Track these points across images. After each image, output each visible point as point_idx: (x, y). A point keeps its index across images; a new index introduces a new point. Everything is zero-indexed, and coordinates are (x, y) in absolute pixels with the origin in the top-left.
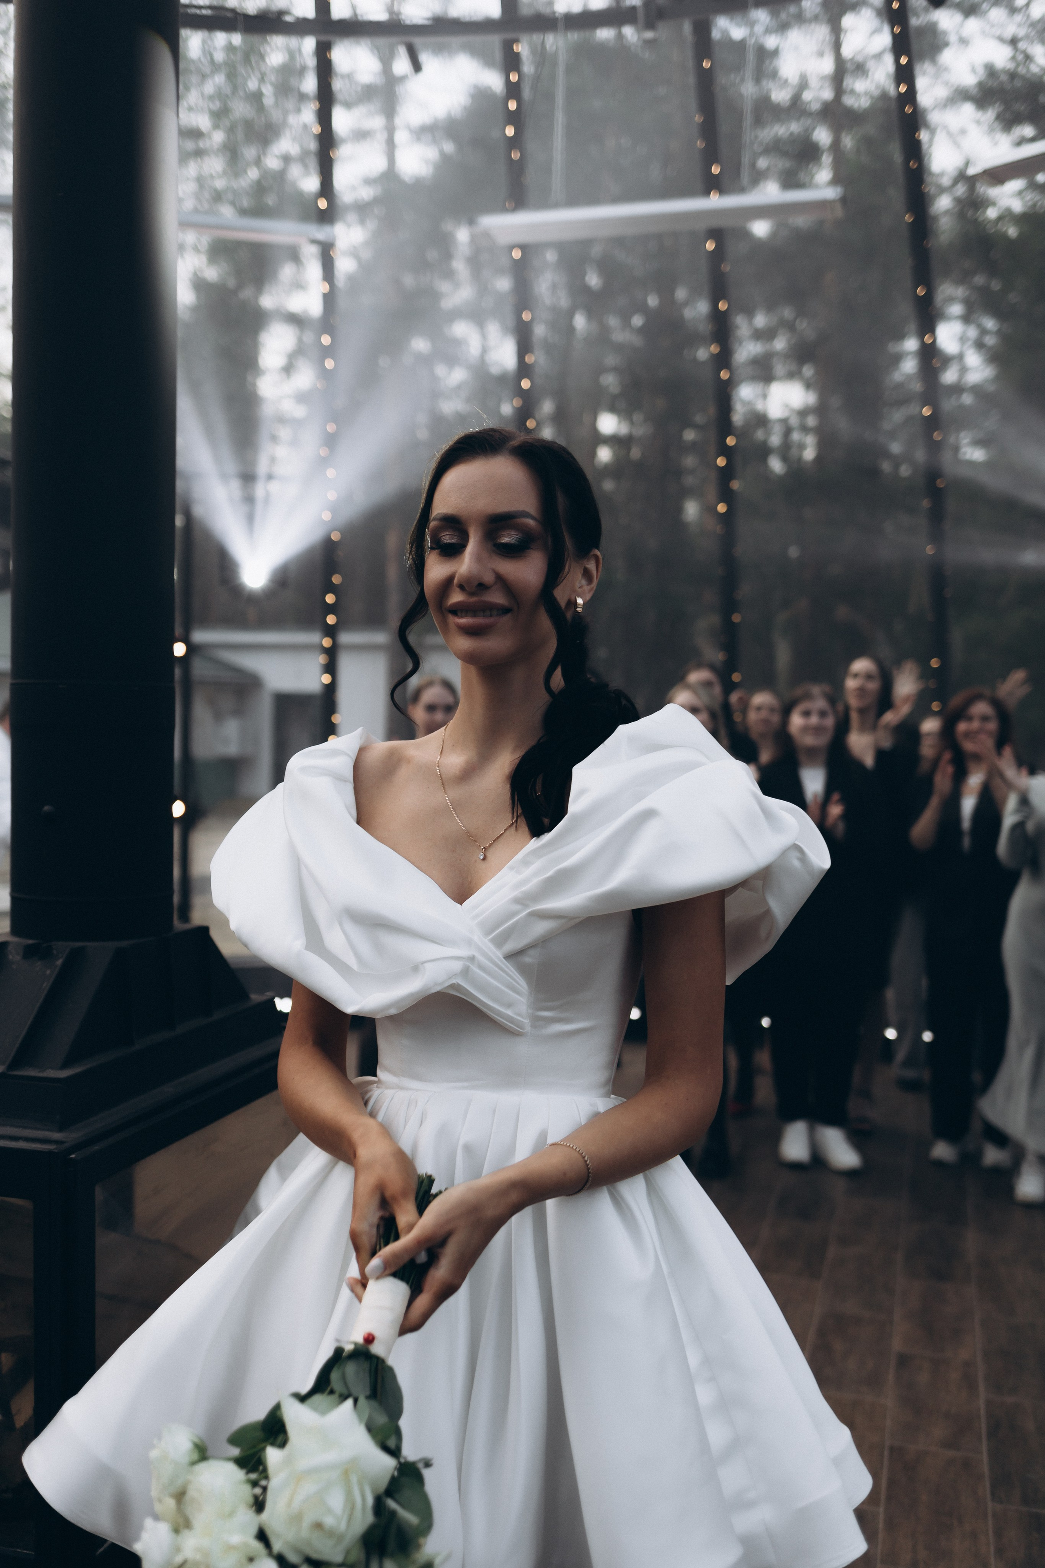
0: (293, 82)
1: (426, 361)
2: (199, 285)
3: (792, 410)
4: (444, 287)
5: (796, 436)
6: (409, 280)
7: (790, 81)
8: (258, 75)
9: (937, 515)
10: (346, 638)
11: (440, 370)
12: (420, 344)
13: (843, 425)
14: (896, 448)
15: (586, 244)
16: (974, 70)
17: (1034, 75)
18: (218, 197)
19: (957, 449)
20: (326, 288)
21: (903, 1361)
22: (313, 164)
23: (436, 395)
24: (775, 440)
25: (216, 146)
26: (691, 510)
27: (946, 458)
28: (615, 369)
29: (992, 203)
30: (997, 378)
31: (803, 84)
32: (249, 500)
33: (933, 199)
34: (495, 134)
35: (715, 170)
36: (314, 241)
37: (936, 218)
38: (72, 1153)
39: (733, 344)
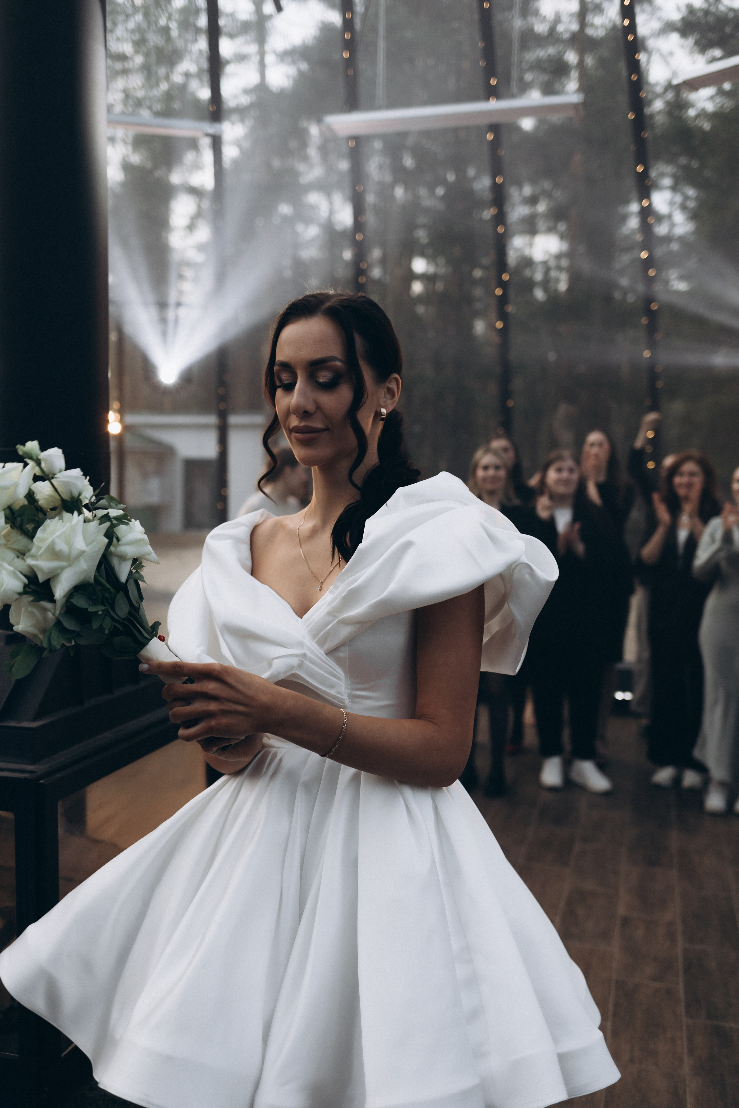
0: (191, 20)
1: (289, 221)
2: (127, 167)
3: (550, 255)
4: (301, 167)
5: (553, 274)
6: (276, 163)
7: (547, 17)
8: (167, 15)
9: (652, 329)
10: (232, 419)
11: (300, 228)
12: (285, 209)
13: (587, 266)
14: (624, 282)
15: (403, 135)
16: (678, 9)
17: (722, 12)
18: (139, 103)
19: (667, 282)
21: (626, 922)
22: (206, 77)
23: (297, 245)
24: (539, 276)
25: (136, 66)
26: (480, 327)
27: (658, 288)
28: (424, 226)
29: (692, 105)
30: (697, 231)
31: (557, 20)
32: (163, 320)
33: (650, 103)
34: (336, 57)
35: (493, 82)
36: (207, 135)
37: (652, 116)
38: (41, 780)
39: (508, 208)
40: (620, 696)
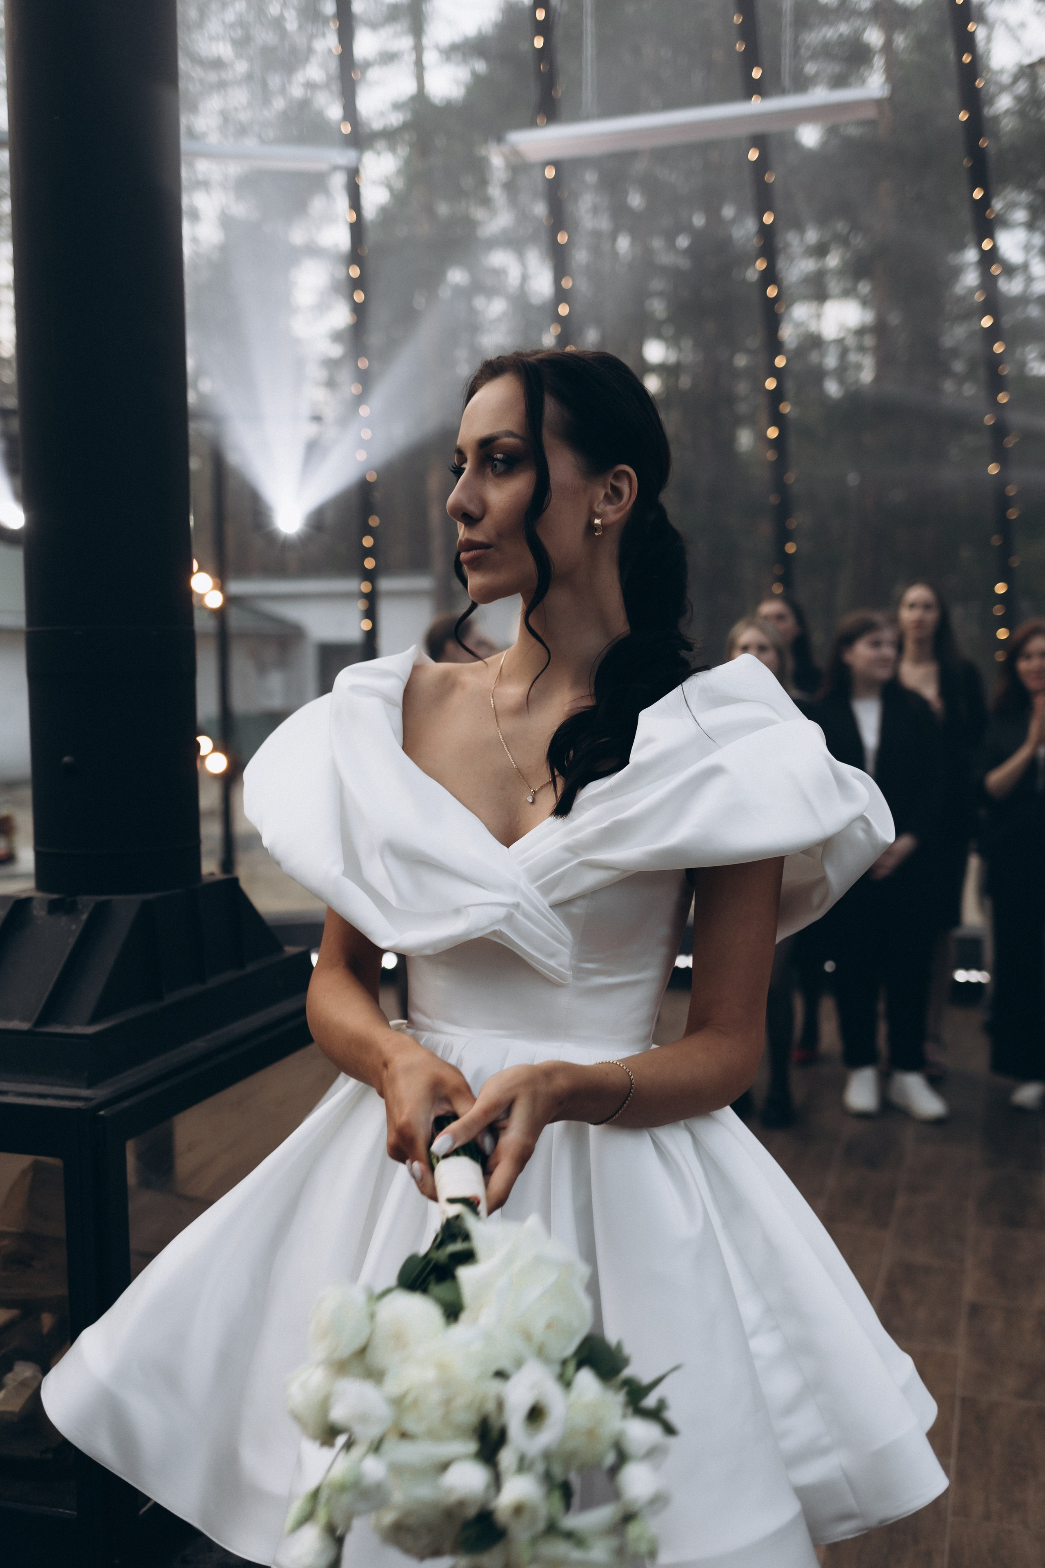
1: (463, 294)
2: (226, 221)
3: (848, 330)
4: (479, 213)
5: (853, 357)
6: (443, 209)
9: (1000, 433)
10: (385, 584)
11: (479, 302)
12: (457, 276)
13: (902, 343)
14: (959, 366)
18: (242, 130)
19: (1023, 364)
20: (353, 217)
21: (975, 1310)
22: (336, 87)
23: (474, 328)
24: (831, 361)
25: (239, 77)
26: (745, 439)
27: (1007, 371)
28: (661, 294)
33: (991, 101)
34: (523, 47)
35: (757, 73)
36: (339, 167)
37: (996, 119)
38: (101, 1110)
39: (781, 264)
40: (961, 976)
